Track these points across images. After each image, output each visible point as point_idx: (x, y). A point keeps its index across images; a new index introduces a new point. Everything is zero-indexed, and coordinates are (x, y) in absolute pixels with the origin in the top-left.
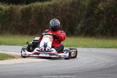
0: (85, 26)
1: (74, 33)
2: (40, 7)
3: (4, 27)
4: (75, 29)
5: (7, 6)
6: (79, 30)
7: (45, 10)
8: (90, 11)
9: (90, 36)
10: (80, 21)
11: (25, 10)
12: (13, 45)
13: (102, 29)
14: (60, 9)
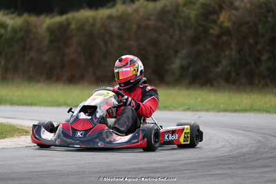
0: (190, 63)
1: (166, 78)
3: (10, 65)
4: (168, 70)
5: (17, 18)
7: (101, 28)
8: (200, 29)
9: (202, 85)
10: (178, 51)
11: (56, 28)
12: (27, 104)
13: (228, 69)
14: (134, 26)
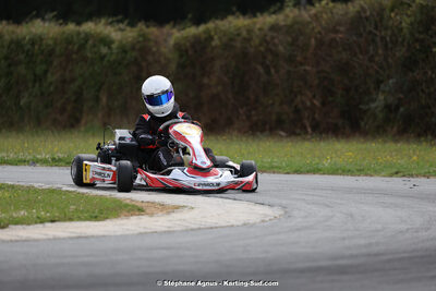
0: (400, 99)
1: (362, 124)
2: (244, 34)
3: (116, 103)
4: (365, 112)
5: (128, 29)
6: (380, 116)
7: (261, 45)
8: (418, 46)
9: (419, 136)
10: (382, 82)
11: (188, 44)
14: (313, 41)
